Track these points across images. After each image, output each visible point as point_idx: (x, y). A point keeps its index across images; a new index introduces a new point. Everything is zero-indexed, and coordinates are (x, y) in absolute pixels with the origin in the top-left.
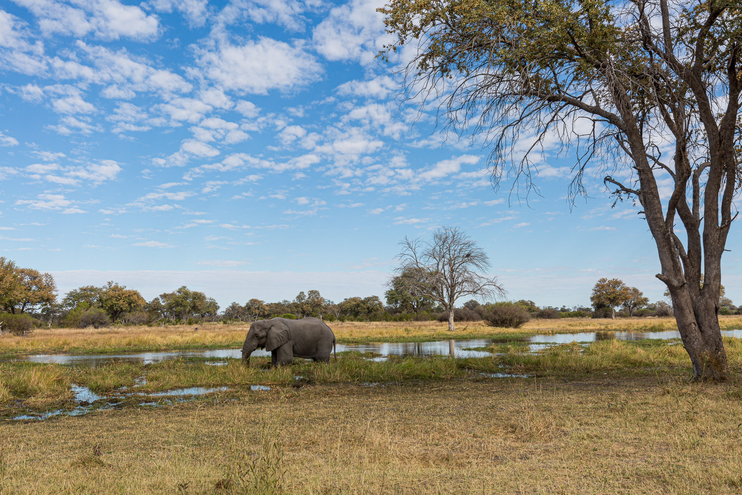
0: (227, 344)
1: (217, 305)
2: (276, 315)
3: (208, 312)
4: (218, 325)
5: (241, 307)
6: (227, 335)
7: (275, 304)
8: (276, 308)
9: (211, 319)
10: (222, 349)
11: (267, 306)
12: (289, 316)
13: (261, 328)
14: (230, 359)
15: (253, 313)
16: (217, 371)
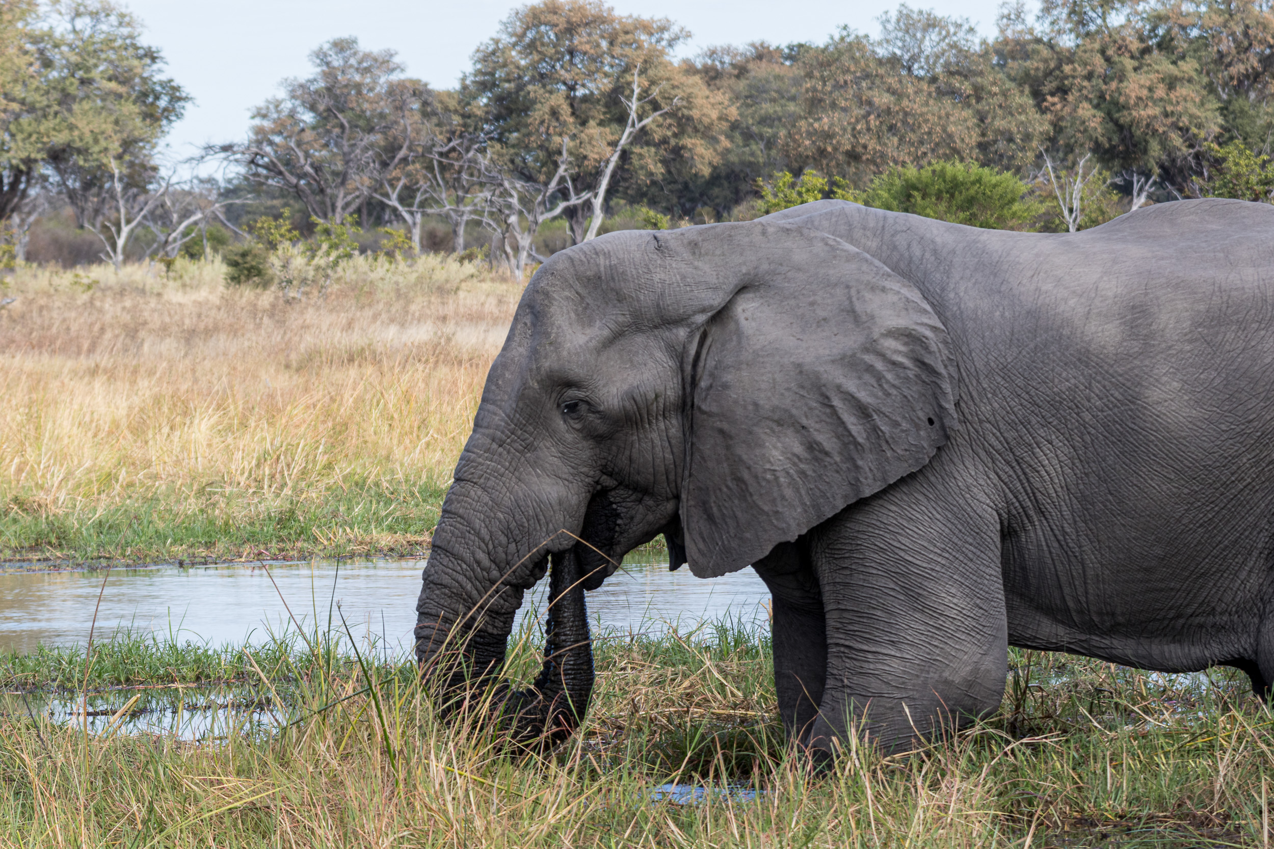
0: (273, 503)
1: (160, 73)
2: (813, 178)
3: (57, 156)
4: (174, 295)
5: (419, 91)
6: (272, 412)
7: (797, 53)
8: (815, 104)
9: (92, 232)
10: (228, 561)
11: (712, 76)
12: (954, 187)
13: (617, 316)
14: (310, 661)
15: (551, 158)
16: (168, 802)
